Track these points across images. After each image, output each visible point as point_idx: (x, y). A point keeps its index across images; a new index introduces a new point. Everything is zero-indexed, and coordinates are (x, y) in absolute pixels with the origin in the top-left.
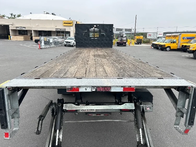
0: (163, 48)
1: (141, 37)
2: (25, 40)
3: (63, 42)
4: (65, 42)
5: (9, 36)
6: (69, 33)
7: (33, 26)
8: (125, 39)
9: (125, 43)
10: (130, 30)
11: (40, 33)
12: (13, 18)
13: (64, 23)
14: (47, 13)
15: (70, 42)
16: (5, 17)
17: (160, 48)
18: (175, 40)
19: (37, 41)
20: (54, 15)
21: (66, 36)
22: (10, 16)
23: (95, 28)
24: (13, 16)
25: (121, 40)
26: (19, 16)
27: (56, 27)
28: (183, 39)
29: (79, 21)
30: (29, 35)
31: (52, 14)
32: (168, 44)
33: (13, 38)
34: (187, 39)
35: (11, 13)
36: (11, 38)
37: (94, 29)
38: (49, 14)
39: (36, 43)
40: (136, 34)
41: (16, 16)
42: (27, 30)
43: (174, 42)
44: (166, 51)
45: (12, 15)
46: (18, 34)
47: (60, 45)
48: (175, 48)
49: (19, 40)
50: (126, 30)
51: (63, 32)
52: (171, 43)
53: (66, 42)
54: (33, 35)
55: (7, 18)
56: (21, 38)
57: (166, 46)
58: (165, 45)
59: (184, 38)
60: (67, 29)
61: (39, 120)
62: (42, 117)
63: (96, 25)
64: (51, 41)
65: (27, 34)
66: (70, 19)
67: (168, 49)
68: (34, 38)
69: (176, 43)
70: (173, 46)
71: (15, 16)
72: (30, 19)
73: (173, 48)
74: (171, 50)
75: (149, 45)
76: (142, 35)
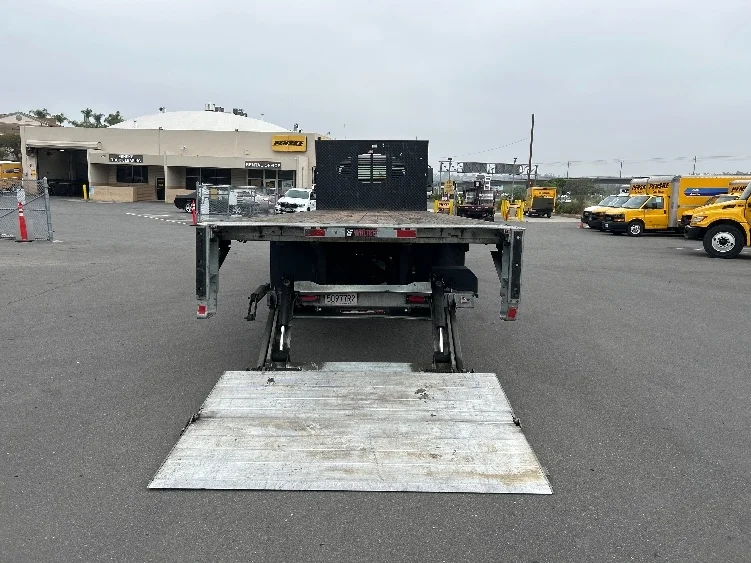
0: (617, 227)
1: (551, 194)
2: (139, 198)
3: (272, 207)
4: (278, 206)
5: (84, 186)
6: (290, 175)
7: (169, 153)
8: (490, 196)
9: (490, 212)
10: (513, 168)
11: (191, 176)
12: (91, 126)
13: (277, 143)
14: (217, 110)
15: (295, 206)
16: (65, 124)
17: (607, 225)
18: (659, 200)
19: (181, 203)
20: (242, 114)
21: (280, 185)
22: (80, 119)
24: (92, 120)
26: (115, 119)
27: (247, 157)
28: (688, 195)
30: (152, 182)
31: (236, 112)
32: (635, 214)
33: (97, 192)
35: (85, 109)
36: (91, 192)
37: (372, 155)
38: (222, 110)
39: (181, 210)
40: (529, 183)
41: (102, 120)
42: (145, 168)
43: (655, 206)
44: (631, 235)
45: (88, 113)
46: (113, 179)
48: (659, 227)
49: (117, 198)
50: (501, 168)
51: (271, 173)
52: (646, 207)
53: (282, 205)
54: (166, 184)
55: (71, 125)
56: (126, 193)
57: (628, 219)
58: (621, 216)
59: (690, 190)
60: (286, 164)
61: (251, 304)
62: (255, 298)
63: (378, 142)
64: (233, 200)
65: (146, 180)
66: (298, 129)
67: (635, 229)
68: (171, 194)
69: (662, 211)
70: (654, 218)
71: (98, 118)
72: (160, 129)
73: (651, 227)
74: (647, 233)
75: (576, 220)
76: (562, 185)
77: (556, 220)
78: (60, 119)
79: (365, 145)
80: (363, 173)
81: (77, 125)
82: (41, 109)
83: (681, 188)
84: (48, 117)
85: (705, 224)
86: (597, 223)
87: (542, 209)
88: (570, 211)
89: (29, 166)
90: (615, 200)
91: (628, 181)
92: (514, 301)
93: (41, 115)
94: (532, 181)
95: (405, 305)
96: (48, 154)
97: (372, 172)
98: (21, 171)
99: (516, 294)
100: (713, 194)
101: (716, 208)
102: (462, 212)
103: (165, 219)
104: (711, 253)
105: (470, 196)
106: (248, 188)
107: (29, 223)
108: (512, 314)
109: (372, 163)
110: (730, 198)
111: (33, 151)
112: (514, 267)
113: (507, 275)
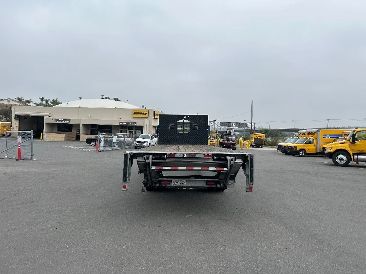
0: (293, 152)
1: (263, 136)
2: (67, 139)
3: (133, 143)
4: (135, 142)
5: (42, 133)
6: (141, 128)
7: (83, 118)
8: (234, 138)
9: (234, 145)
10: (244, 125)
11: (94, 129)
12: (44, 105)
13: (134, 113)
14: (106, 98)
15: (144, 143)
16: (31, 104)
17: (289, 152)
18: (311, 140)
19: (89, 141)
20: (118, 100)
21: (135, 133)
22: (39, 101)
24: (44, 102)
25: (228, 140)
26: (55, 102)
27: (120, 120)
28: (325, 138)
29: (159, 110)
30: (74, 131)
31: (115, 99)
32: (301, 146)
33: (47, 136)
34: (331, 138)
35: (41, 97)
36: (44, 137)
37: (184, 121)
38: (109, 98)
39: (89, 145)
40: (252, 131)
41: (49, 103)
42: (71, 125)
43: (310, 143)
44: (300, 156)
45: (42, 99)
46: (56, 129)
47: (127, 147)
48: (313, 152)
49: (56, 139)
50: (238, 124)
51: (131, 127)
52: (306, 143)
53: (138, 142)
54: (81, 132)
55: (35, 105)
56: (61, 137)
57: (298, 149)
58: (295, 147)
59: (325, 135)
60: (139, 123)
63: (187, 116)
64: (115, 140)
65: (71, 131)
66: (144, 107)
67: (302, 153)
68: (84, 137)
69: (313, 145)
70: (311, 148)
72: (80, 107)
73: (309, 152)
74: (308, 155)
75: (274, 149)
76: (267, 132)
77: (266, 149)
78: (29, 102)
81: (38, 105)
82: (20, 97)
83: (321, 134)
84: (23, 101)
85: (332, 151)
86: (285, 151)
87: (259, 144)
88: (272, 145)
89: (15, 124)
90: (292, 139)
91: (297, 130)
92: (251, 184)
93: (20, 100)
94: (253, 130)
95: (206, 186)
96: (25, 118)
98: (11, 126)
99: (252, 181)
100: (336, 137)
101: (338, 144)
102: (222, 145)
103: (82, 149)
104: (336, 164)
105: (225, 138)
106: (120, 135)
107: (23, 151)
108: (251, 189)
109: (183, 124)
110: (343, 139)
111: (18, 117)
112: (251, 170)
113: (248, 173)
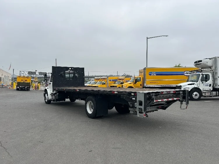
23: (70, 70)
52: (102, 84)
79: (67, 68)
80: (67, 76)
97: (69, 75)
101: (128, 84)
109: (69, 73)
